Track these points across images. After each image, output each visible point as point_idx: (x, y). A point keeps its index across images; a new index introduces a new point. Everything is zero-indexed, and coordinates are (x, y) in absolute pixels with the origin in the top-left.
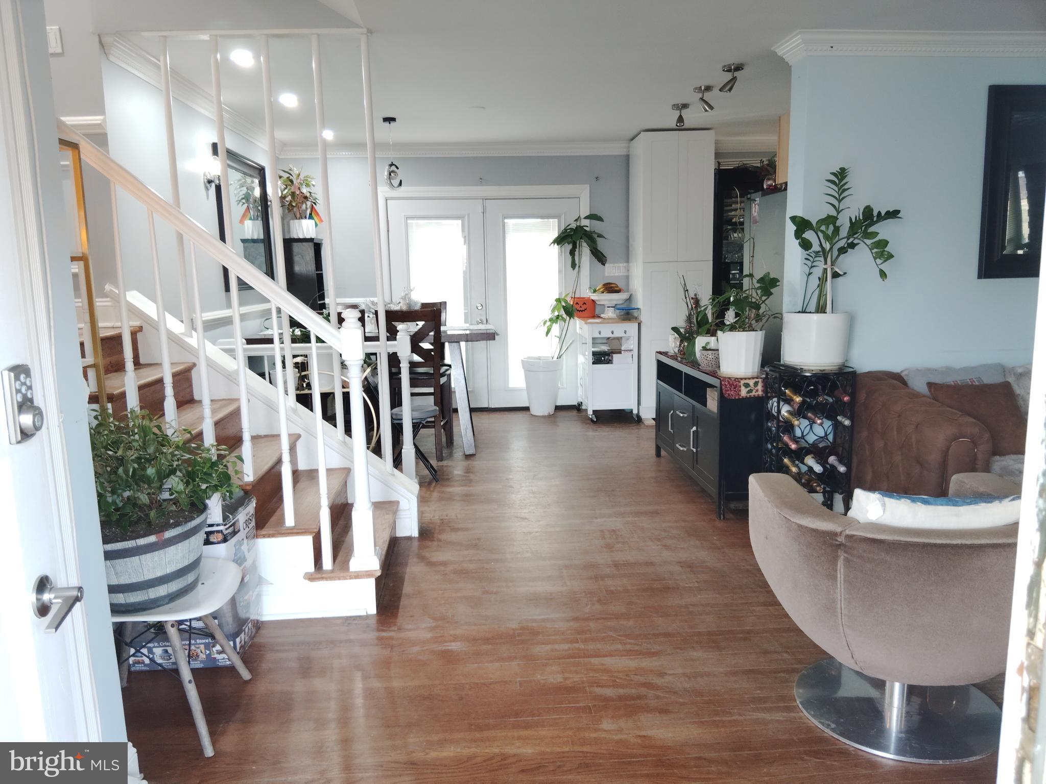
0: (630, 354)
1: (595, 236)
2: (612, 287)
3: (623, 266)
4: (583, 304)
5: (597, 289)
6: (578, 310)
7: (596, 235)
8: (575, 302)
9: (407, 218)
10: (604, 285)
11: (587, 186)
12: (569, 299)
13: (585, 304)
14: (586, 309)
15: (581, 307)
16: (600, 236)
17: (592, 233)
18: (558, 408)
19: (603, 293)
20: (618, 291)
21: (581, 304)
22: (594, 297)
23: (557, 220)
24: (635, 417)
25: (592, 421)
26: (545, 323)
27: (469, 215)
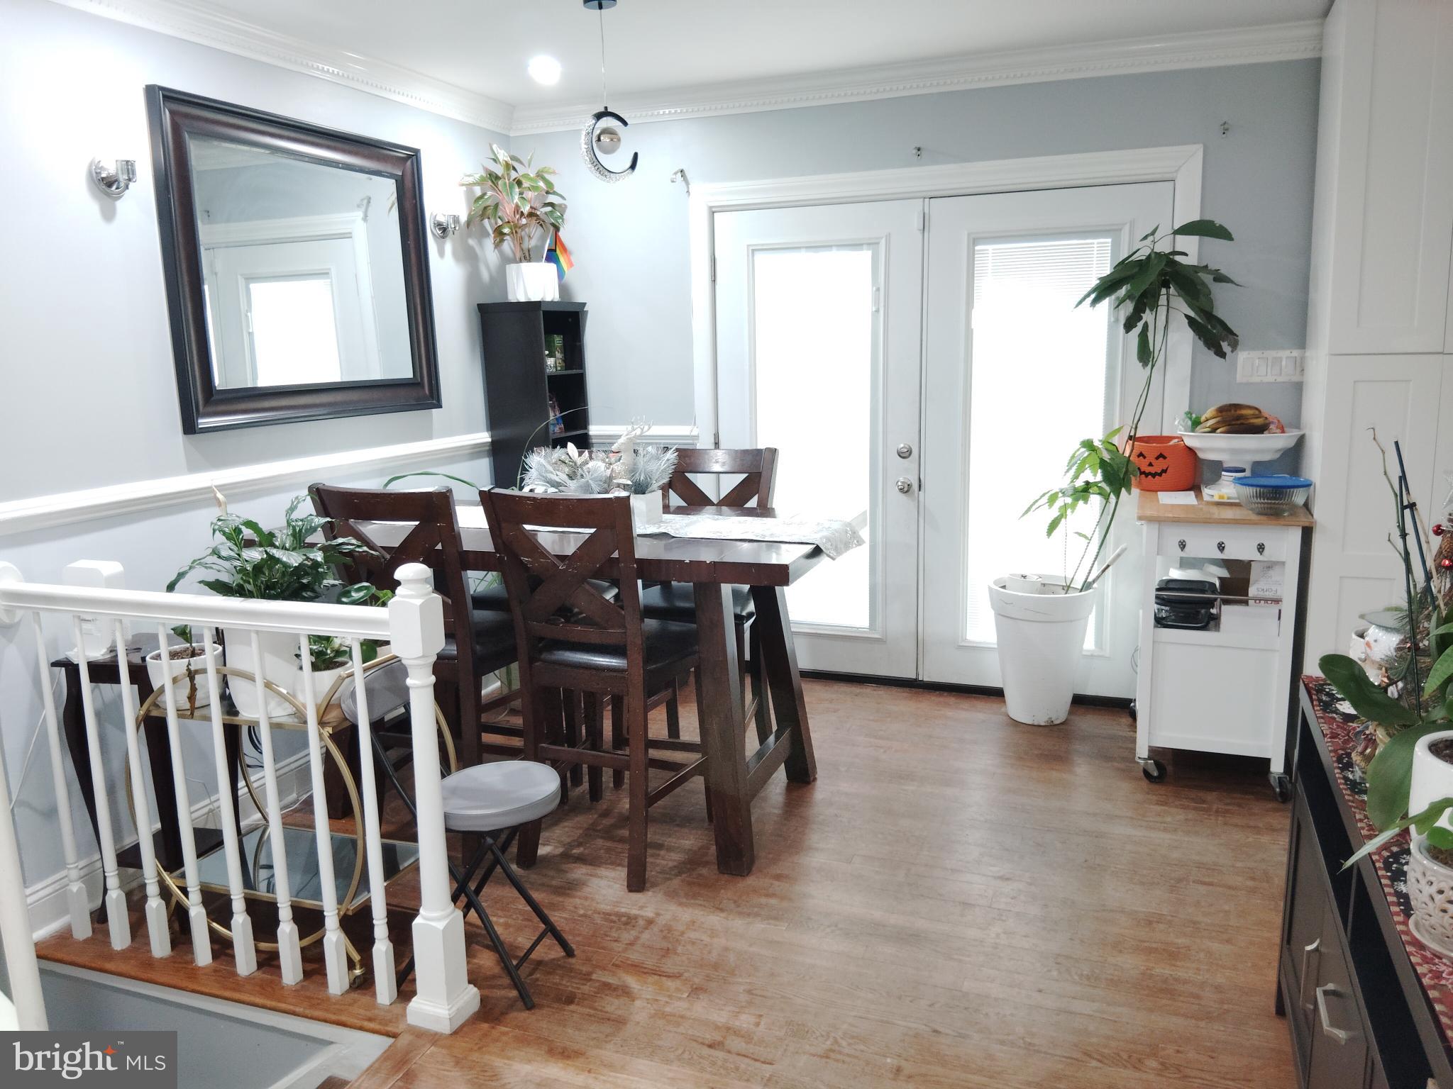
0: (1274, 609)
1: (1207, 278)
2: (1240, 417)
3: (1287, 358)
4: (1157, 458)
5: (1203, 418)
6: (1142, 473)
7: (1211, 277)
8: (1136, 452)
9: (754, 250)
10: (1222, 410)
11: (1197, 151)
12: (1120, 441)
13: (1165, 458)
14: (1164, 471)
15: (1151, 465)
16: (1220, 278)
17: (1197, 272)
18: (1080, 702)
19: (1213, 430)
20: (1260, 429)
21: (1151, 457)
22: (1192, 440)
23: (1109, 240)
24: (1274, 782)
25: (1147, 774)
26: (1053, 499)
27: (888, 237)
